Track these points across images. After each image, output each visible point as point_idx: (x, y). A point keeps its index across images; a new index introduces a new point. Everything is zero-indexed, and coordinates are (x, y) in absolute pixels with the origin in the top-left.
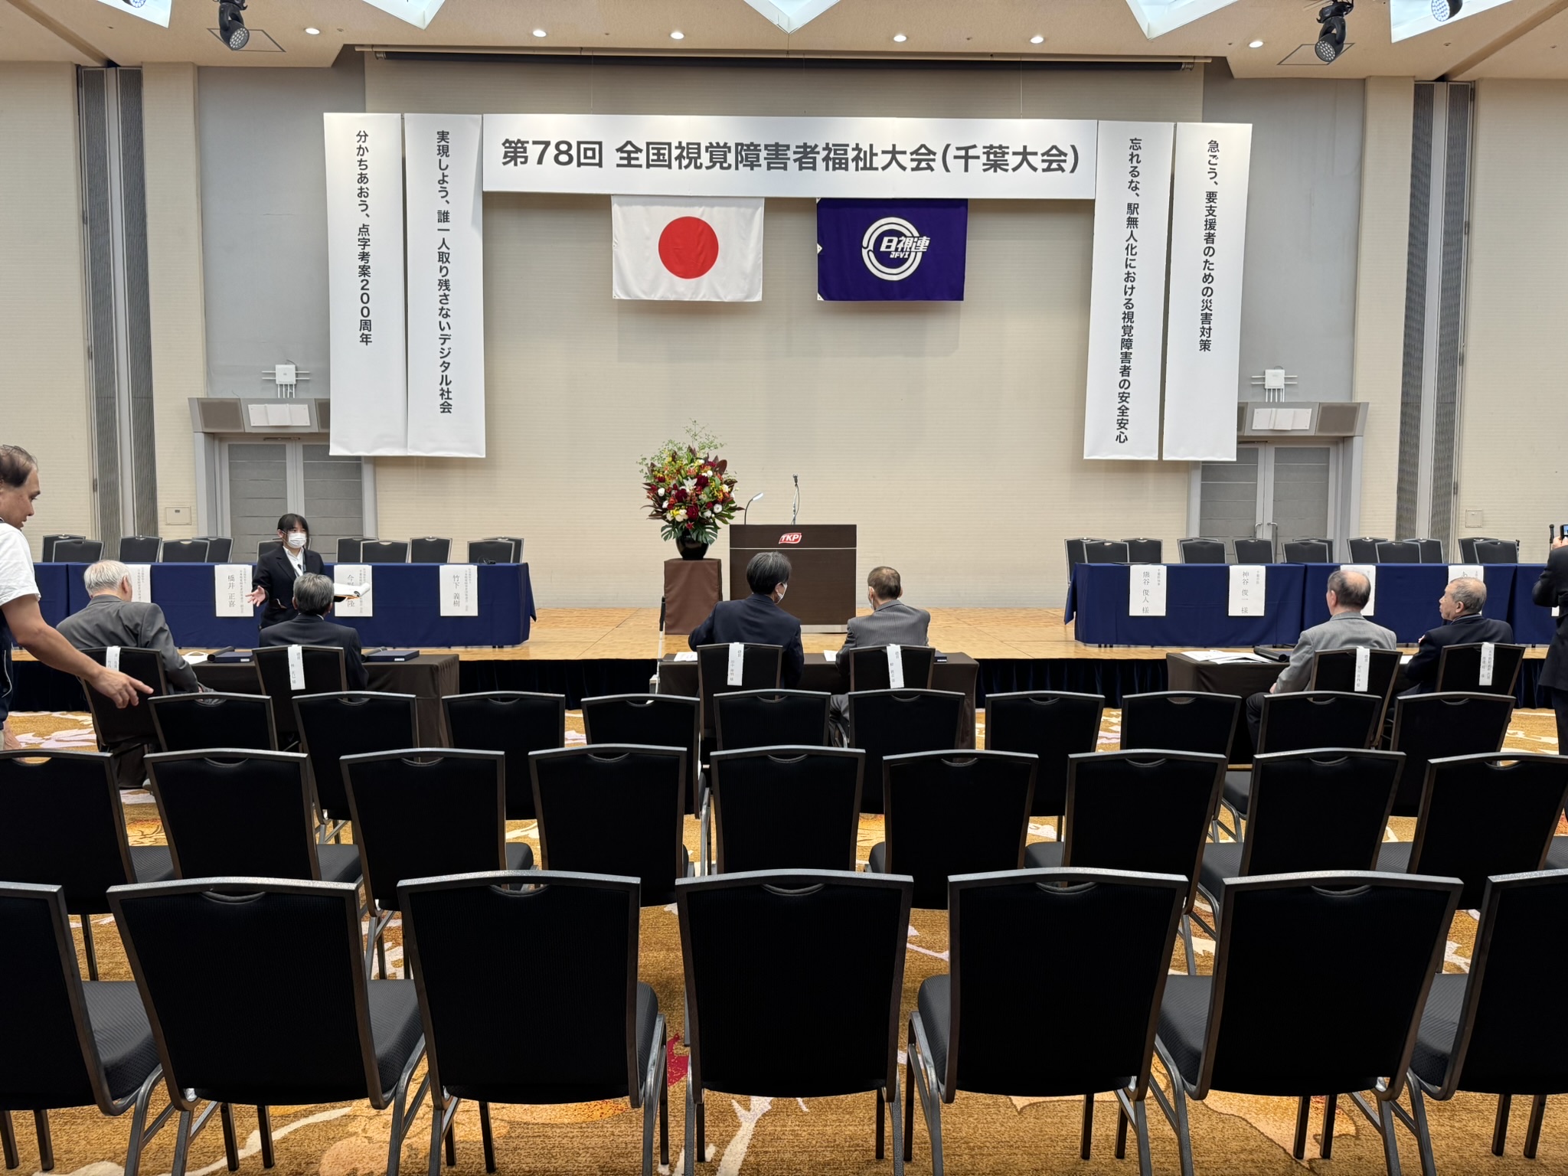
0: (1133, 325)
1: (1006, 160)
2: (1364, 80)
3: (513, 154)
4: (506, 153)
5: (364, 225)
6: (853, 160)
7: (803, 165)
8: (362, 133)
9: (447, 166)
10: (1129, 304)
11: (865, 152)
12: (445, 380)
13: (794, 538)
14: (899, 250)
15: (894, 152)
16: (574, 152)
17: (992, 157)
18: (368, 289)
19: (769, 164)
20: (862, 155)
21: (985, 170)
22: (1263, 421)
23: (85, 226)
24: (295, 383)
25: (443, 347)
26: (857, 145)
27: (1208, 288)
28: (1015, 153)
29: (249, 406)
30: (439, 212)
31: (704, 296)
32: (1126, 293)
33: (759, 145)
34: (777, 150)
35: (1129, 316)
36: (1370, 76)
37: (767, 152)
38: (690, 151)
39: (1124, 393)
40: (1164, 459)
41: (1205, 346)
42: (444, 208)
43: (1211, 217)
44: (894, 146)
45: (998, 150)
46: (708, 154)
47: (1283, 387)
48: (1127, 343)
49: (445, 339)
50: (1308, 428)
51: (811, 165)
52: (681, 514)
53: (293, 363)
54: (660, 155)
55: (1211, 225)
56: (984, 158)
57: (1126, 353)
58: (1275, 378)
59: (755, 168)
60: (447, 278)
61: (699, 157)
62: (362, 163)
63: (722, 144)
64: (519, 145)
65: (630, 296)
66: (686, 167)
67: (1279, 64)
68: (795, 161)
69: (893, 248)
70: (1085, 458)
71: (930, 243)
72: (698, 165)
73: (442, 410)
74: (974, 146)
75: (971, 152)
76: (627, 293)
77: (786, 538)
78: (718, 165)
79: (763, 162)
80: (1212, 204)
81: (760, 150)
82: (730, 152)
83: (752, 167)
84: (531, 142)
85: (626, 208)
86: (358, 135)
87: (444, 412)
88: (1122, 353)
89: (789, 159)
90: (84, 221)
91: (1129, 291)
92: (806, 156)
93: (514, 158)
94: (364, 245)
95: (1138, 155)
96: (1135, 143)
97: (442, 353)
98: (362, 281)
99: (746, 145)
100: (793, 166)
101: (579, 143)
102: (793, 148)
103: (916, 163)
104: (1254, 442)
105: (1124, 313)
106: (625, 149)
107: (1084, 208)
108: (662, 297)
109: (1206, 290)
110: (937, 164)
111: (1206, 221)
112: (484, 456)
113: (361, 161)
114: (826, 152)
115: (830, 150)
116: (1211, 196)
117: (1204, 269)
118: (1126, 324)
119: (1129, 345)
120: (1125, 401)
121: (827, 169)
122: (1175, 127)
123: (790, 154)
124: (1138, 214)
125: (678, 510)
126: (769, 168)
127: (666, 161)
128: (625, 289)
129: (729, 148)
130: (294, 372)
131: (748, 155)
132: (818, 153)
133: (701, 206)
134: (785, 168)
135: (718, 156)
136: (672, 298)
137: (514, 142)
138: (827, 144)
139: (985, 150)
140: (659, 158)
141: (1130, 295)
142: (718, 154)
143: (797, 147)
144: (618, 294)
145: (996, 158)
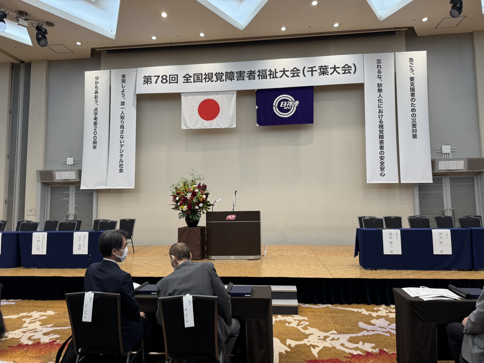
0: (383, 129)
1: (328, 71)
2: (472, 33)
3: (147, 81)
4: (144, 80)
5: (96, 108)
6: (269, 75)
7: (250, 78)
8: (97, 77)
9: (125, 86)
10: (381, 121)
11: (273, 72)
12: (121, 161)
13: (232, 217)
14: (287, 106)
15: (284, 71)
16: (168, 79)
17: (322, 70)
18: (96, 130)
19: (238, 78)
20: (272, 73)
21: (319, 75)
22: (443, 166)
23: (10, 114)
24: (73, 164)
25: (121, 149)
26: (270, 69)
27: (414, 114)
28: (331, 68)
29: (56, 172)
30: (121, 102)
31: (214, 127)
32: (379, 118)
33: (234, 72)
34: (240, 74)
35: (381, 126)
36: (474, 31)
37: (237, 74)
38: (209, 76)
39: (382, 156)
40: (401, 182)
41: (415, 136)
42: (123, 100)
43: (412, 87)
44: (284, 69)
45: (324, 67)
46: (216, 76)
47: (450, 152)
48: (381, 137)
49: (122, 146)
50: (463, 169)
51: (253, 78)
52: (185, 208)
53: (73, 157)
54: (198, 78)
55: (413, 90)
56: (319, 71)
57: (381, 140)
58: (446, 149)
59: (232, 80)
60: (123, 125)
61: (212, 78)
62: (97, 87)
63: (220, 73)
64: (149, 77)
65: (188, 128)
66: (208, 82)
67: (435, 28)
68: (247, 77)
69: (285, 106)
70: (367, 183)
71: (299, 103)
72: (212, 80)
73: (120, 171)
74: (315, 67)
75: (314, 69)
76: (187, 127)
77: (229, 217)
78: (219, 80)
79: (236, 78)
80: (413, 82)
81: (234, 74)
82: (223, 75)
83: (231, 80)
84: (153, 76)
85: (186, 97)
86: (96, 78)
87: (120, 172)
88: (379, 141)
89: (245, 76)
90: (10, 112)
91: (381, 117)
92: (251, 75)
93: (147, 82)
94: (96, 115)
95: (380, 66)
96: (379, 61)
97: (121, 151)
98: (94, 127)
99: (229, 72)
100: (246, 79)
101: (170, 76)
102: (246, 72)
103: (293, 74)
104: (440, 175)
105: (379, 125)
106: (186, 77)
107: (360, 87)
108: (199, 128)
109: (413, 115)
110: (301, 74)
111: (411, 88)
112: (134, 188)
113: (96, 86)
114: (259, 73)
115: (260, 72)
116: (412, 79)
117: (411, 107)
118: (380, 129)
119: (382, 137)
120: (382, 159)
121: (259, 79)
122: (395, 54)
123: (245, 74)
124: (382, 87)
125: (184, 206)
126: (238, 80)
127: (200, 80)
128: (186, 125)
129: (223, 74)
130: (73, 160)
131: (230, 76)
132: (256, 73)
133: (213, 95)
134: (244, 80)
135: (219, 77)
136: (203, 128)
137: (147, 77)
138: (259, 70)
139: (319, 68)
140: (198, 79)
141: (381, 118)
142: (219, 76)
143: (248, 72)
144: (183, 127)
145: (324, 71)
